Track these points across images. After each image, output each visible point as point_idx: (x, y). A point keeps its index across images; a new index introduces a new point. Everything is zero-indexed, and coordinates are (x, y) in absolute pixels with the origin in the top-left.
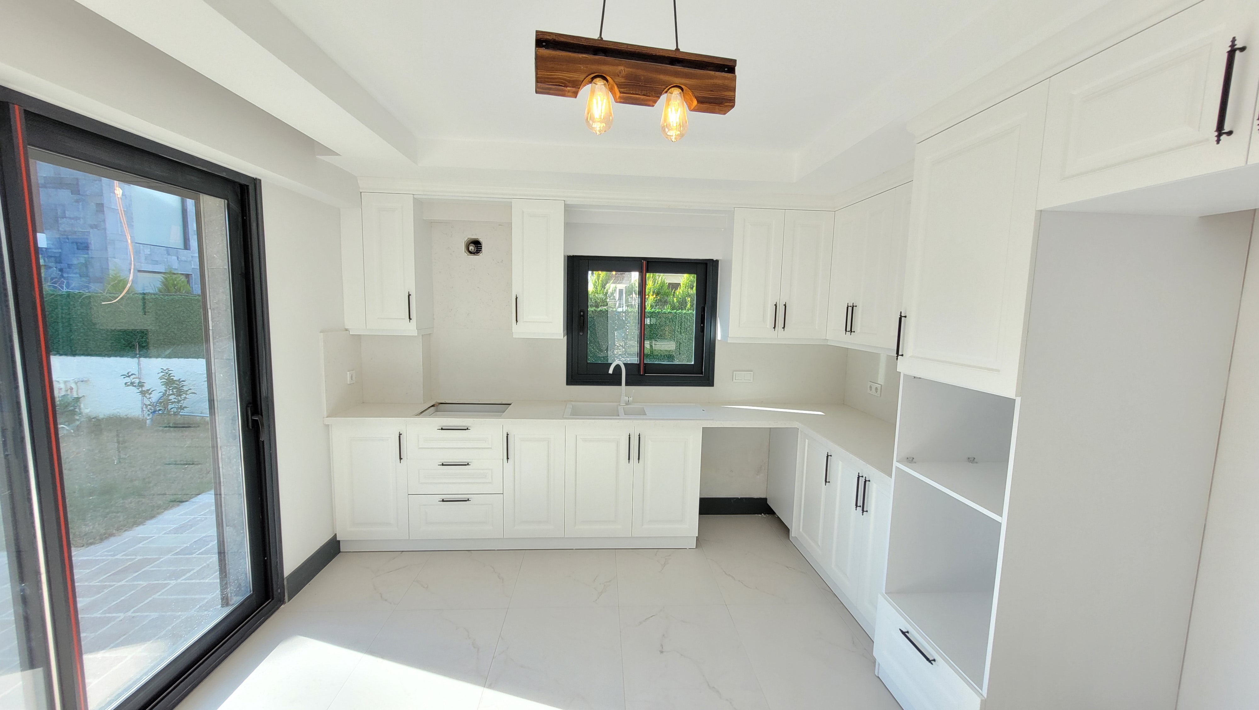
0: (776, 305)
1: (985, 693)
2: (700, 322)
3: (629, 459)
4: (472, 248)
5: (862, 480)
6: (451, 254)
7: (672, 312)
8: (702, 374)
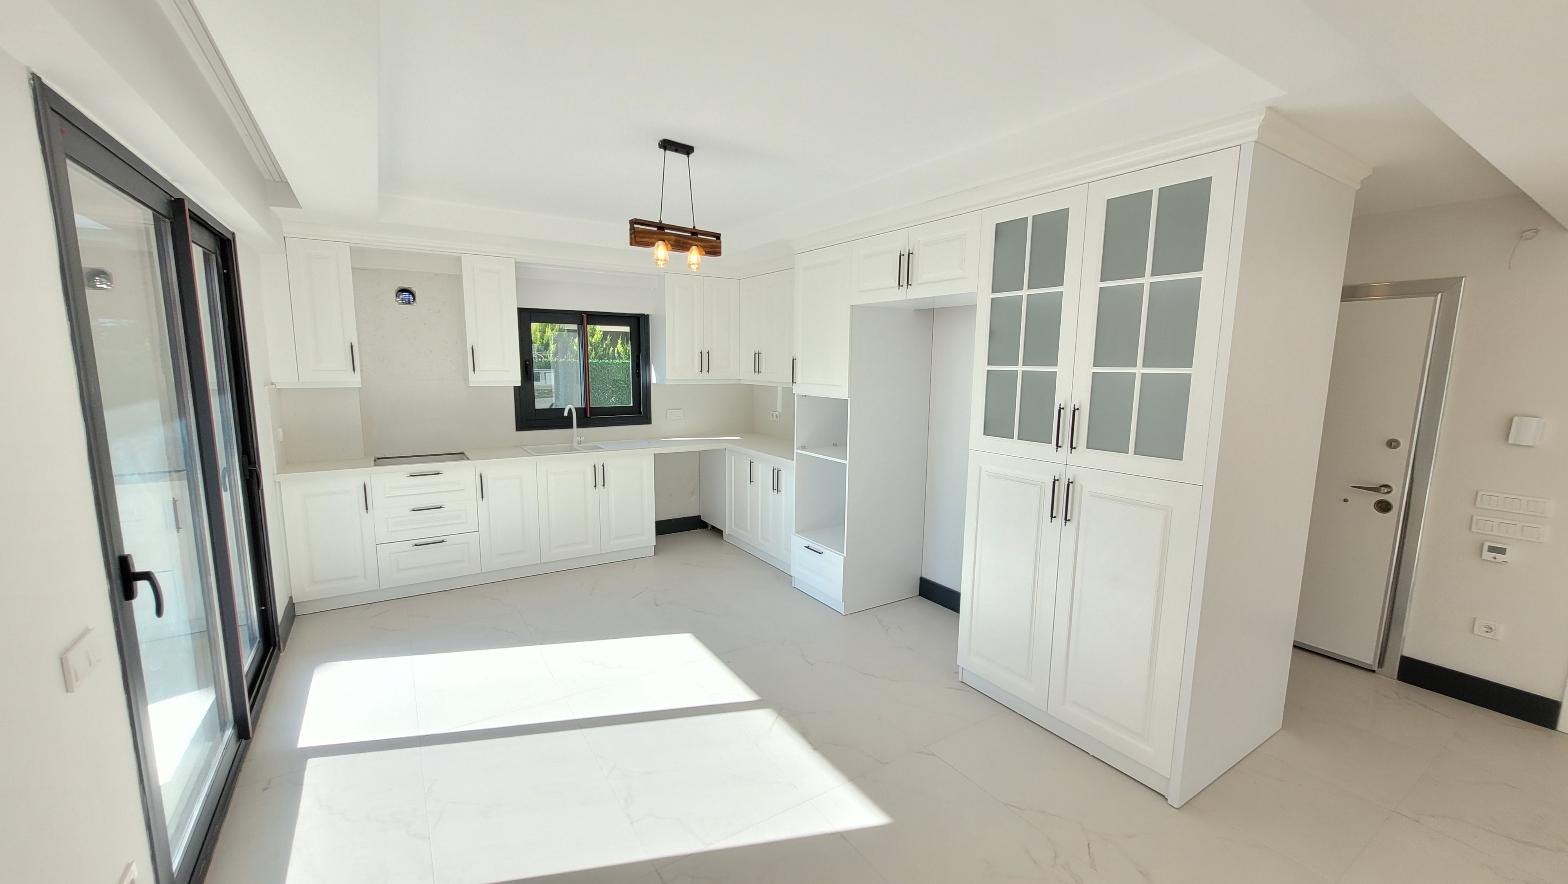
0: (701, 353)
1: (845, 555)
2: (636, 369)
3: (595, 486)
5: (776, 472)
6: (380, 303)
8: (641, 414)
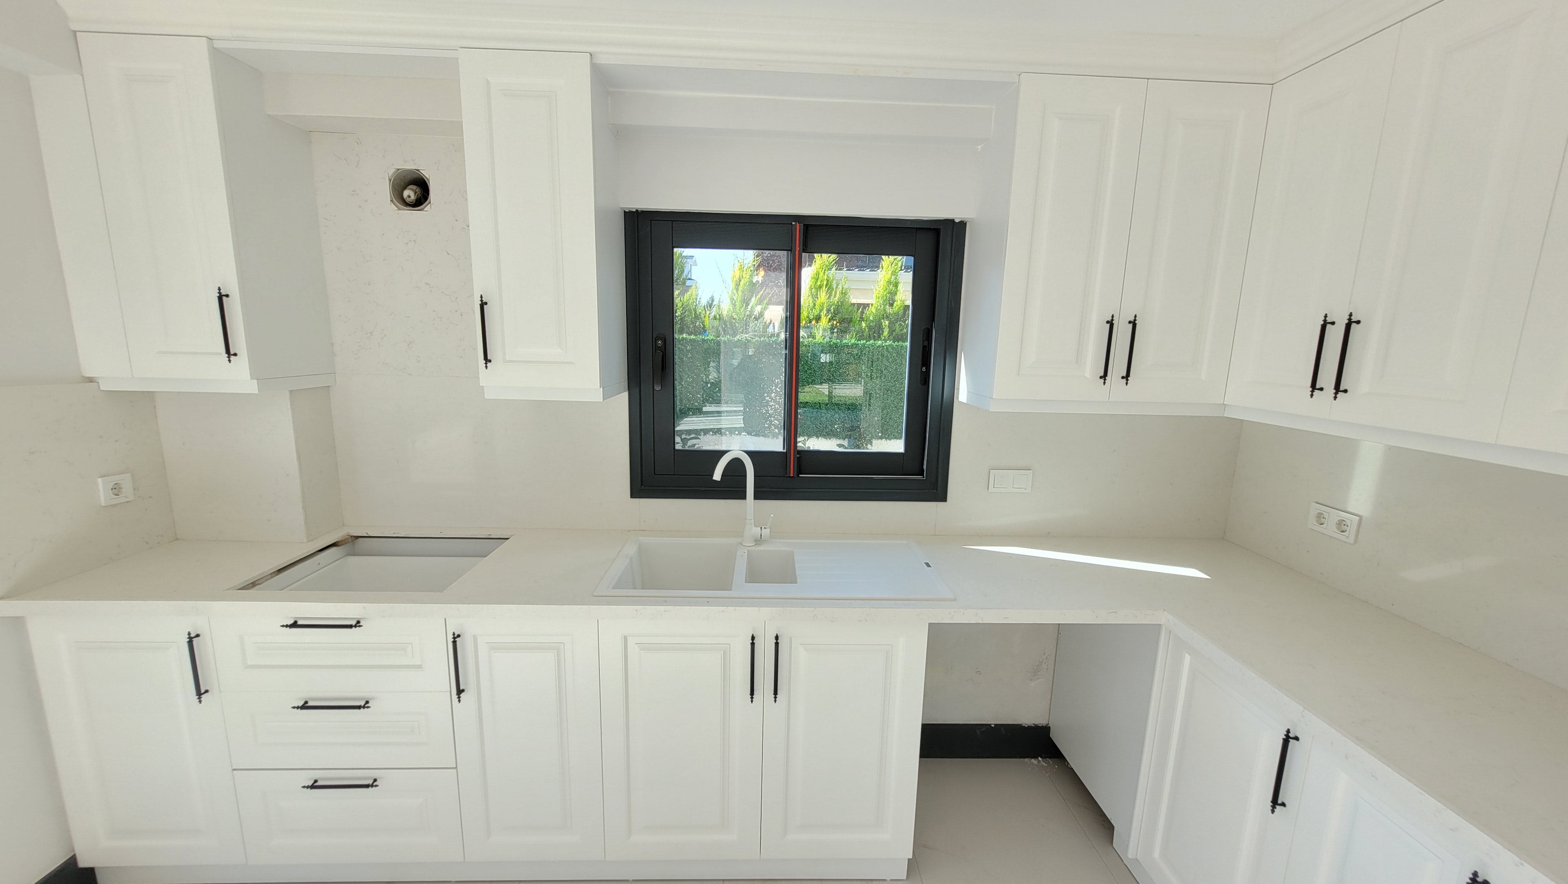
0: (1111, 323)
2: (920, 363)
3: (752, 693)
4: (410, 194)
6: (360, 207)
7: (858, 344)
8: (923, 475)
